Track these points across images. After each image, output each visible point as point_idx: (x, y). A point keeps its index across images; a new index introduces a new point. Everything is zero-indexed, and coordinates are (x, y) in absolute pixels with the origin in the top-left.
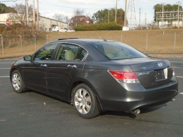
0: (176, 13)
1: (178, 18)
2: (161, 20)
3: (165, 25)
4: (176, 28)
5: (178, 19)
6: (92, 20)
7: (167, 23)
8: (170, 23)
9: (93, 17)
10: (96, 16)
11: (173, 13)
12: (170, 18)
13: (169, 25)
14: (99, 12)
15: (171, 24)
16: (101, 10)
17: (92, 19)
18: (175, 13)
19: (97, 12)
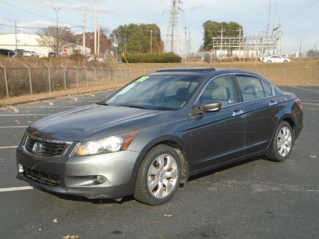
0: (237, 39)
1: (240, 46)
2: (218, 48)
3: (223, 55)
4: (237, 59)
5: (240, 48)
6: (110, 40)
7: (226, 52)
8: (230, 53)
9: (112, 36)
10: (116, 34)
11: (233, 39)
12: (230, 46)
13: (228, 55)
14: (121, 27)
15: (232, 55)
16: (124, 26)
17: (110, 38)
18: (235, 40)
19: (117, 28)
